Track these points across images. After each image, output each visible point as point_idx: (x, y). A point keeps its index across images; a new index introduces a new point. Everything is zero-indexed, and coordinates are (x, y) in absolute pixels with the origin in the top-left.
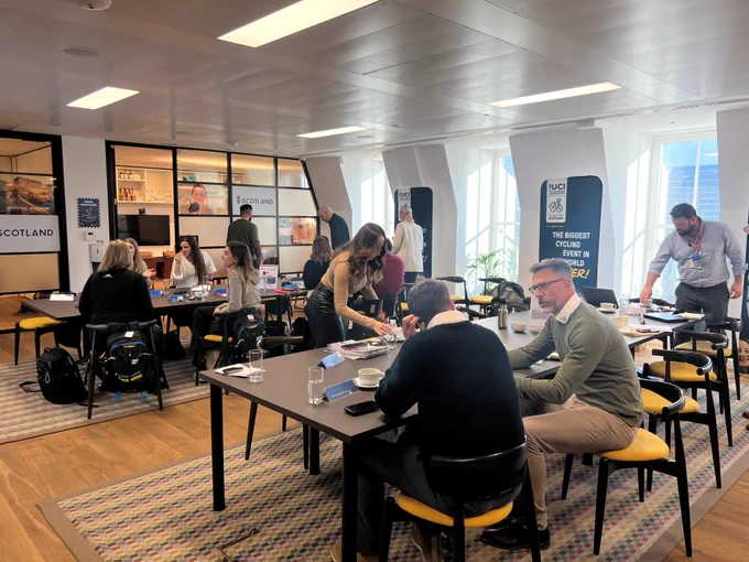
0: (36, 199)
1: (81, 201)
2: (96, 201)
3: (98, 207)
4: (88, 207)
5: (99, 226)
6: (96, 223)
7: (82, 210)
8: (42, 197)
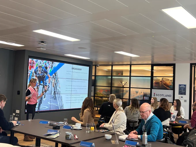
0: (167, 85)
1: (180, 85)
2: (185, 85)
3: (185, 88)
4: (182, 88)
5: (185, 95)
6: (185, 94)
7: (180, 89)
8: (169, 84)
